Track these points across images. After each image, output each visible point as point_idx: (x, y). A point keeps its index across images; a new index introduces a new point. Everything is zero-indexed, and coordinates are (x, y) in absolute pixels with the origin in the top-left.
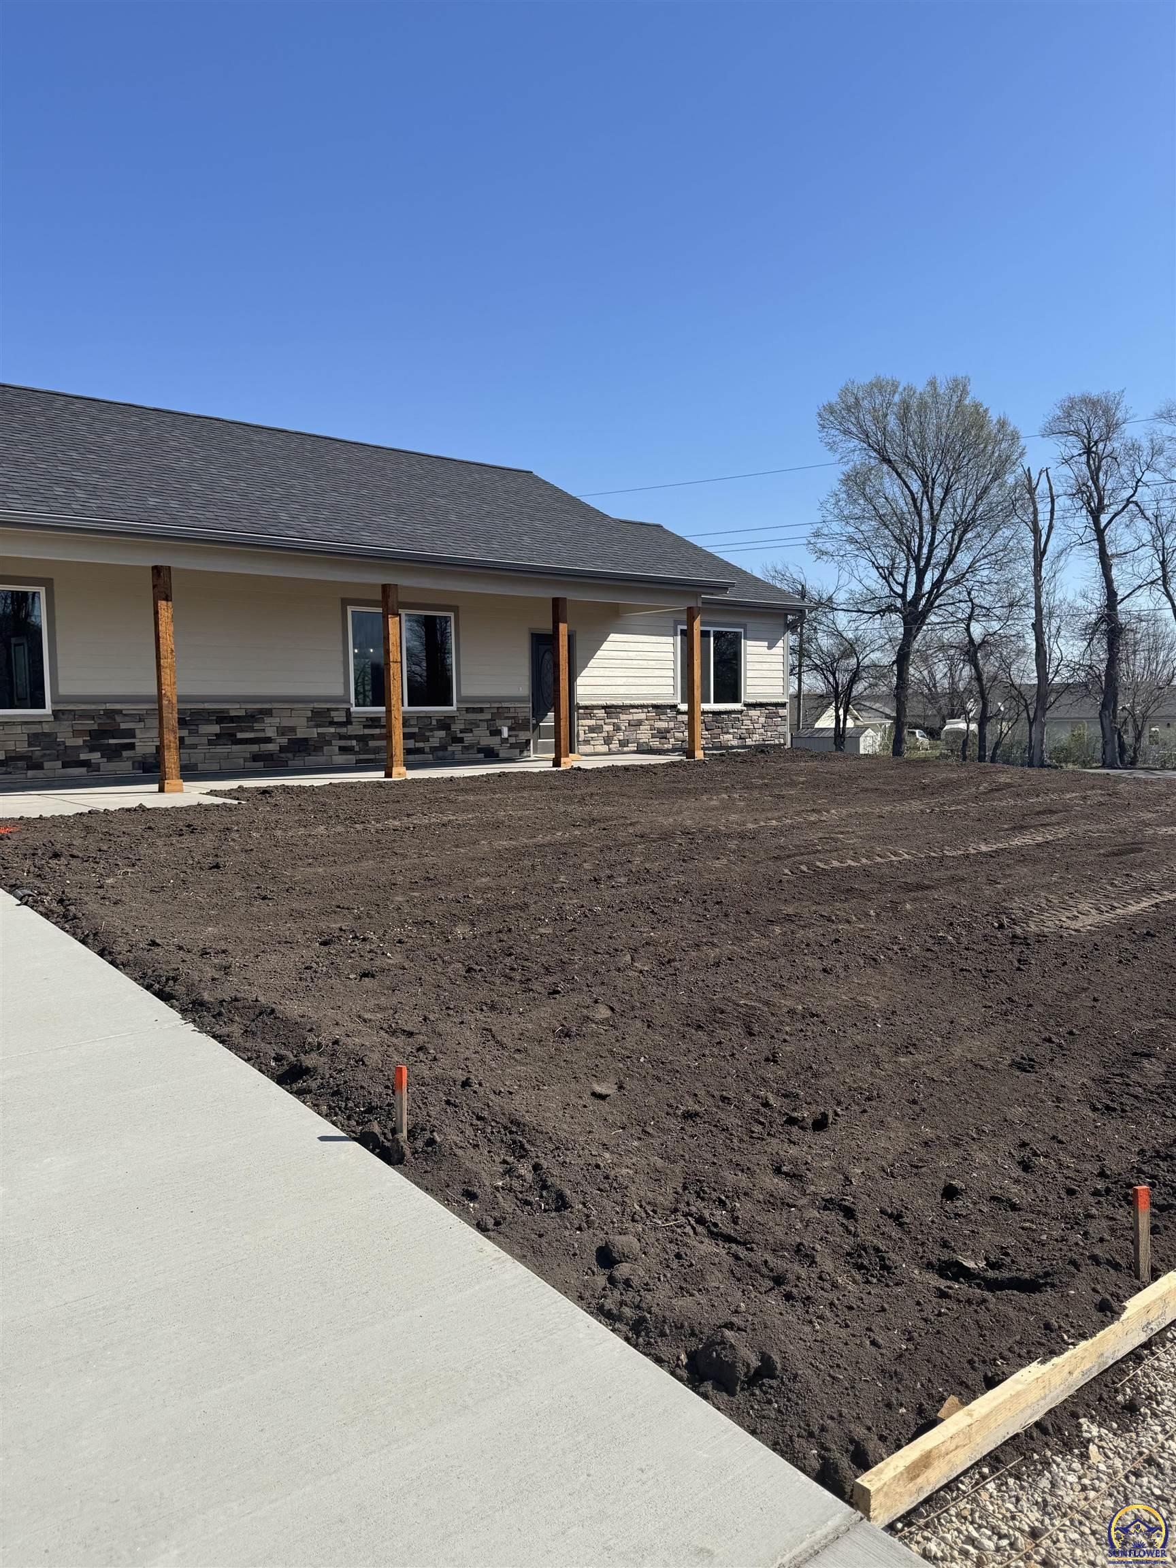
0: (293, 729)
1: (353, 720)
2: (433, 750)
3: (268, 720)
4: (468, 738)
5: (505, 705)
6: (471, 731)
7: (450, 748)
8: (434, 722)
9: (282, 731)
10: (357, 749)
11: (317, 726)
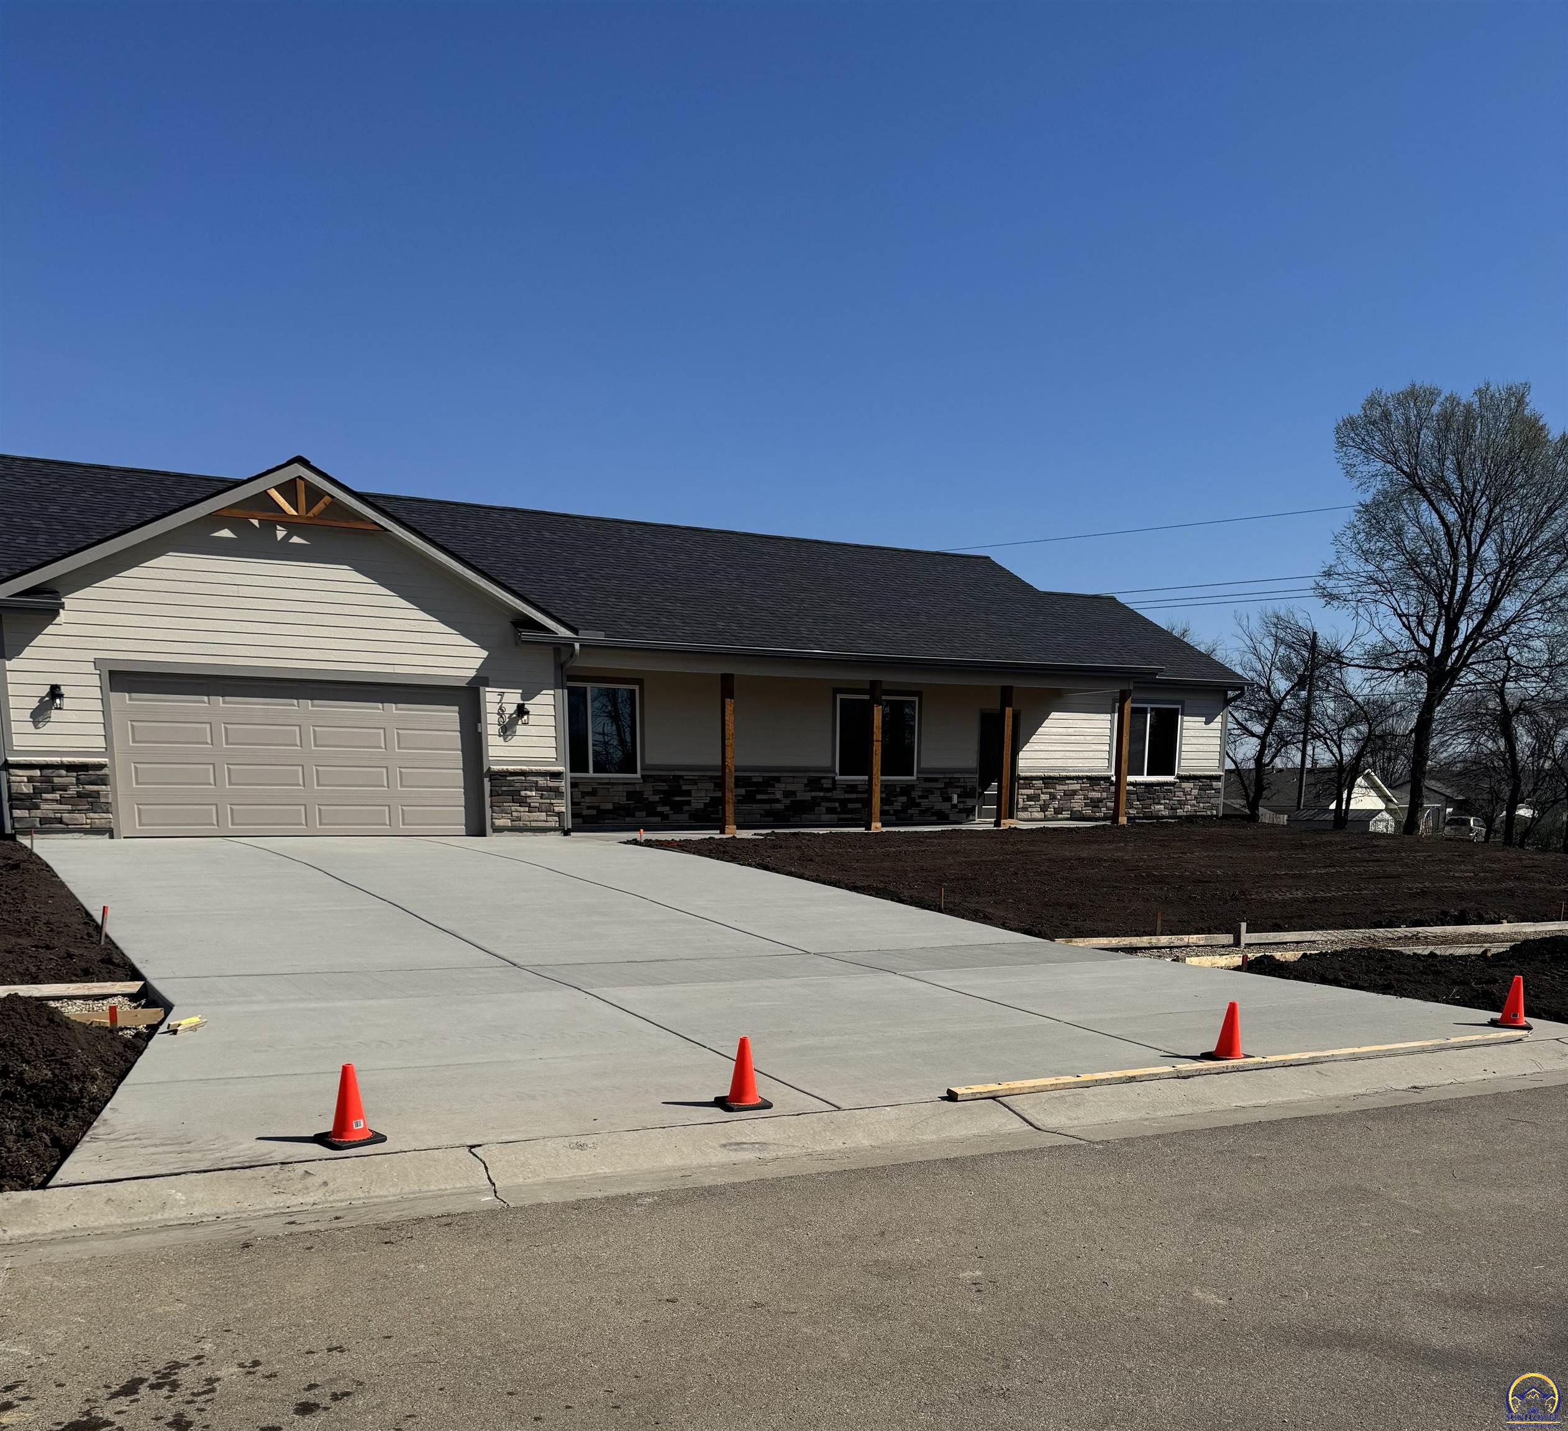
0: (794, 793)
1: (837, 786)
2: (896, 812)
3: (777, 785)
4: (925, 803)
5: (956, 776)
6: (927, 798)
7: (909, 811)
8: (898, 790)
9: (787, 794)
10: (839, 810)
11: (811, 791)
